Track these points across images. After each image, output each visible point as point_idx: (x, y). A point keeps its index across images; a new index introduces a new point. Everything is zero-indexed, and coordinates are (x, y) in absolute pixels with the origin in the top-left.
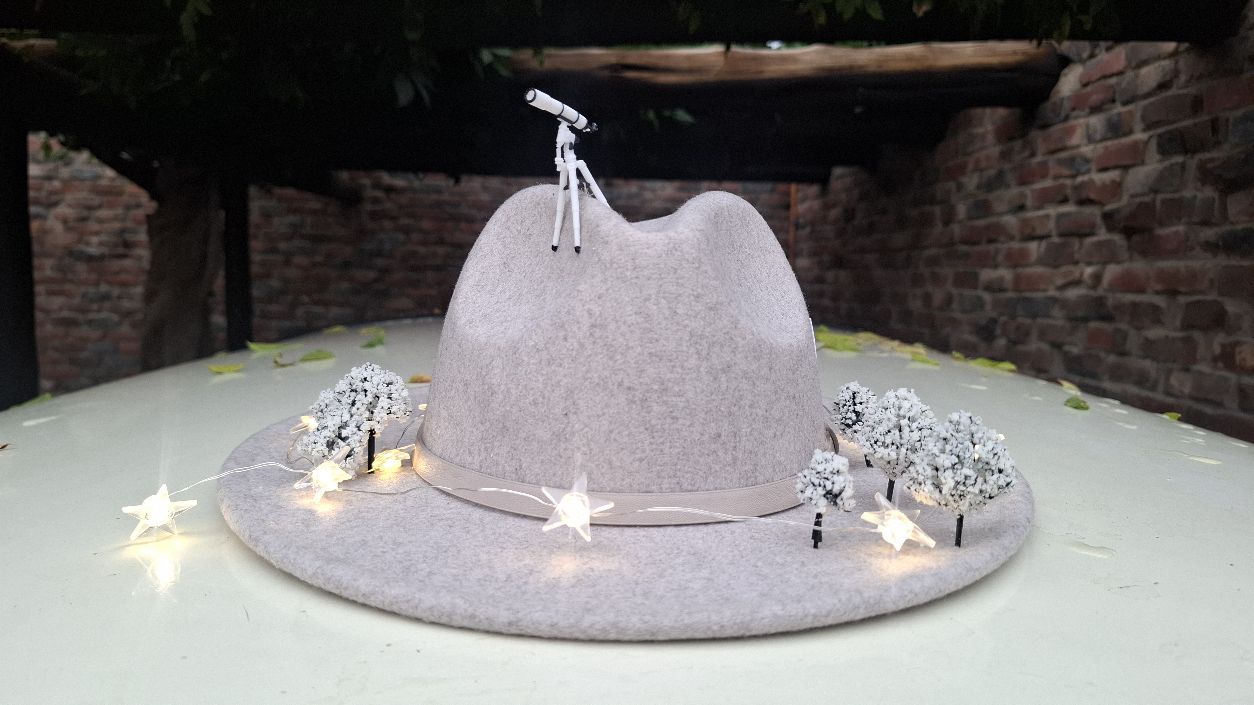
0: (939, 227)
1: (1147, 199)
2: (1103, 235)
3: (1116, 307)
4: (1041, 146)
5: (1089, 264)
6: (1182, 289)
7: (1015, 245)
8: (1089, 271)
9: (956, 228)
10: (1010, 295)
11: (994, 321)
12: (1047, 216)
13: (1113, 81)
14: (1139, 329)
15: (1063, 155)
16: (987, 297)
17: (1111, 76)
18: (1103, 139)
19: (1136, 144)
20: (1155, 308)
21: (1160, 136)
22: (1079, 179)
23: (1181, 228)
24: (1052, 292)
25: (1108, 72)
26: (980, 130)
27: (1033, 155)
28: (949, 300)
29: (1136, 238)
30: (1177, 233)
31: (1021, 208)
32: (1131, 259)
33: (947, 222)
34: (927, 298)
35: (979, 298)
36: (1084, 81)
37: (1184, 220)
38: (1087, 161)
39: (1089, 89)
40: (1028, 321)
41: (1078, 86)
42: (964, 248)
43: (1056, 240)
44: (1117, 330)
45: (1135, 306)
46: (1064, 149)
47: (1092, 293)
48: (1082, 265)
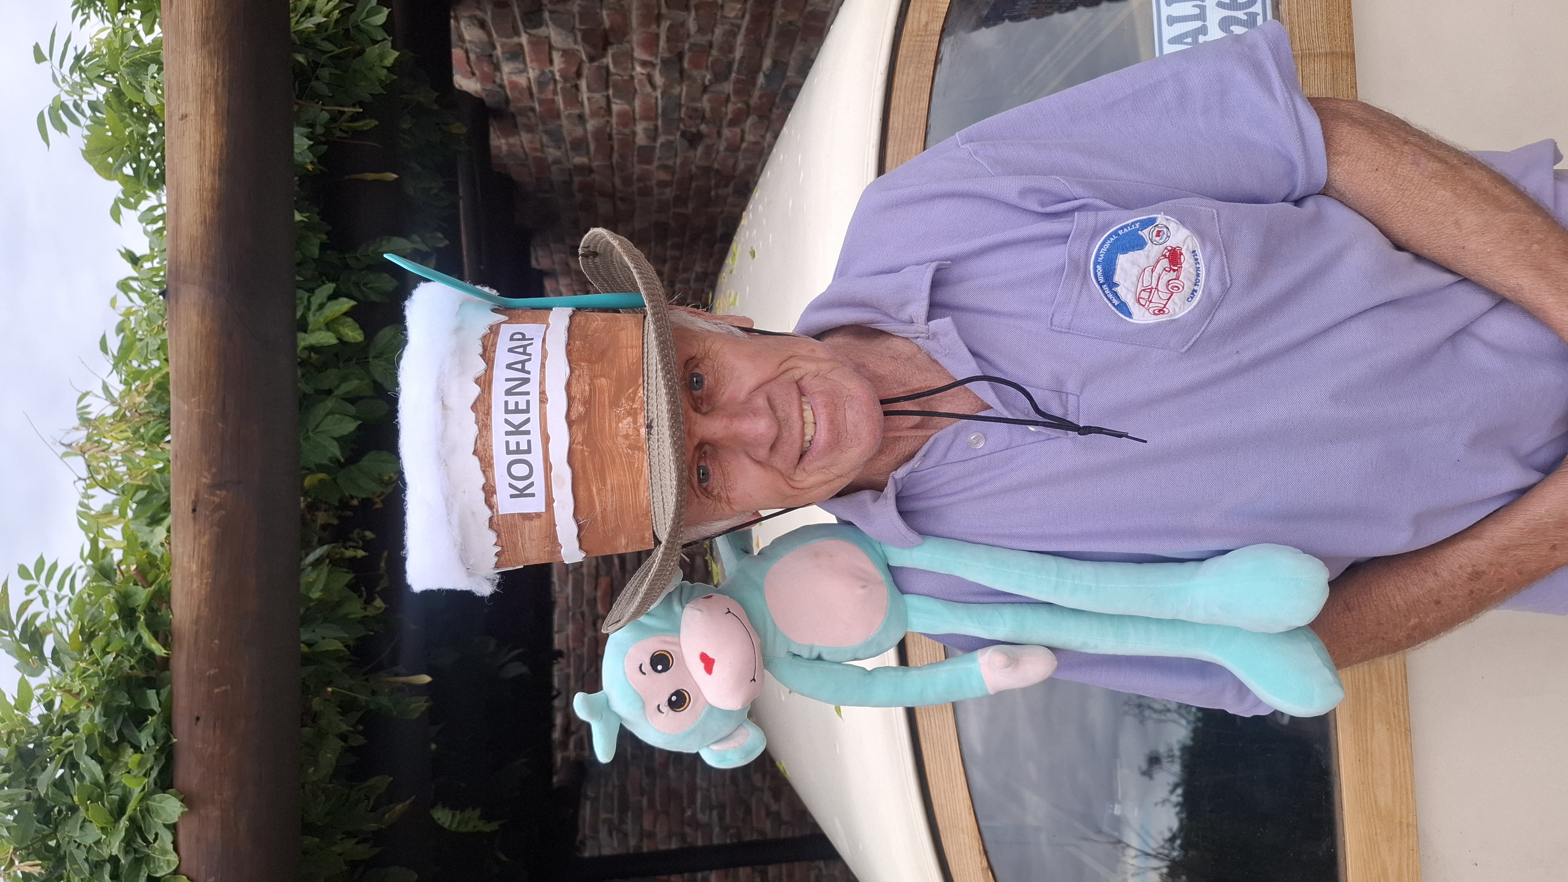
0: (596, 177)
1: (579, 36)
2: (609, 60)
3: (670, 50)
4: (526, 103)
5: (633, 68)
6: (656, 12)
7: (614, 120)
8: (638, 69)
9: (595, 164)
10: (660, 123)
11: (684, 134)
12: (589, 99)
13: (472, 57)
14: (689, 36)
15: (535, 89)
16: (661, 139)
17: (468, 58)
18: (524, 62)
19: (530, 43)
20: (670, 28)
21: (525, 27)
22: (558, 77)
23: (605, 13)
24: (659, 94)
25: (465, 60)
26: (504, 148)
27: (533, 109)
28: (664, 167)
29: (612, 39)
30: (608, 15)
31: (581, 117)
32: (629, 42)
33: (591, 170)
34: (662, 184)
35: (662, 145)
36: (470, 75)
37: (598, 11)
38: (543, 73)
39: (477, 72)
40: (683, 110)
41: (474, 79)
42: (615, 157)
43: (611, 92)
44: (690, 50)
45: (668, 40)
46: (530, 88)
47: (658, 67)
48: (634, 73)
